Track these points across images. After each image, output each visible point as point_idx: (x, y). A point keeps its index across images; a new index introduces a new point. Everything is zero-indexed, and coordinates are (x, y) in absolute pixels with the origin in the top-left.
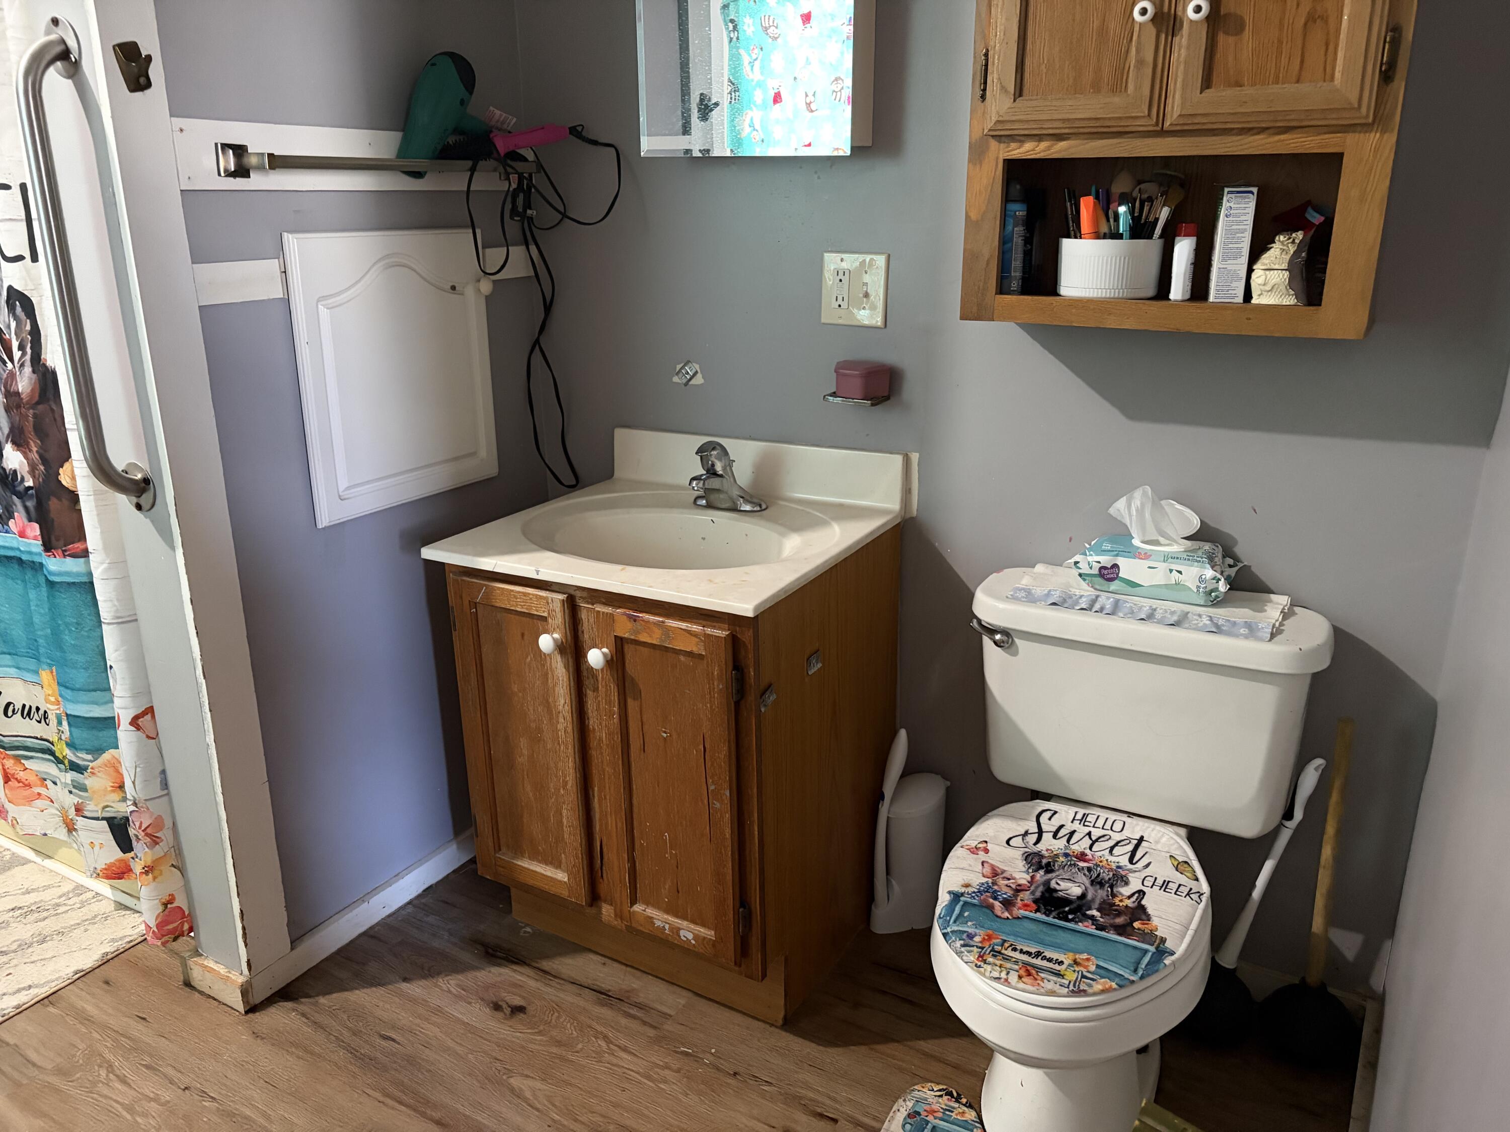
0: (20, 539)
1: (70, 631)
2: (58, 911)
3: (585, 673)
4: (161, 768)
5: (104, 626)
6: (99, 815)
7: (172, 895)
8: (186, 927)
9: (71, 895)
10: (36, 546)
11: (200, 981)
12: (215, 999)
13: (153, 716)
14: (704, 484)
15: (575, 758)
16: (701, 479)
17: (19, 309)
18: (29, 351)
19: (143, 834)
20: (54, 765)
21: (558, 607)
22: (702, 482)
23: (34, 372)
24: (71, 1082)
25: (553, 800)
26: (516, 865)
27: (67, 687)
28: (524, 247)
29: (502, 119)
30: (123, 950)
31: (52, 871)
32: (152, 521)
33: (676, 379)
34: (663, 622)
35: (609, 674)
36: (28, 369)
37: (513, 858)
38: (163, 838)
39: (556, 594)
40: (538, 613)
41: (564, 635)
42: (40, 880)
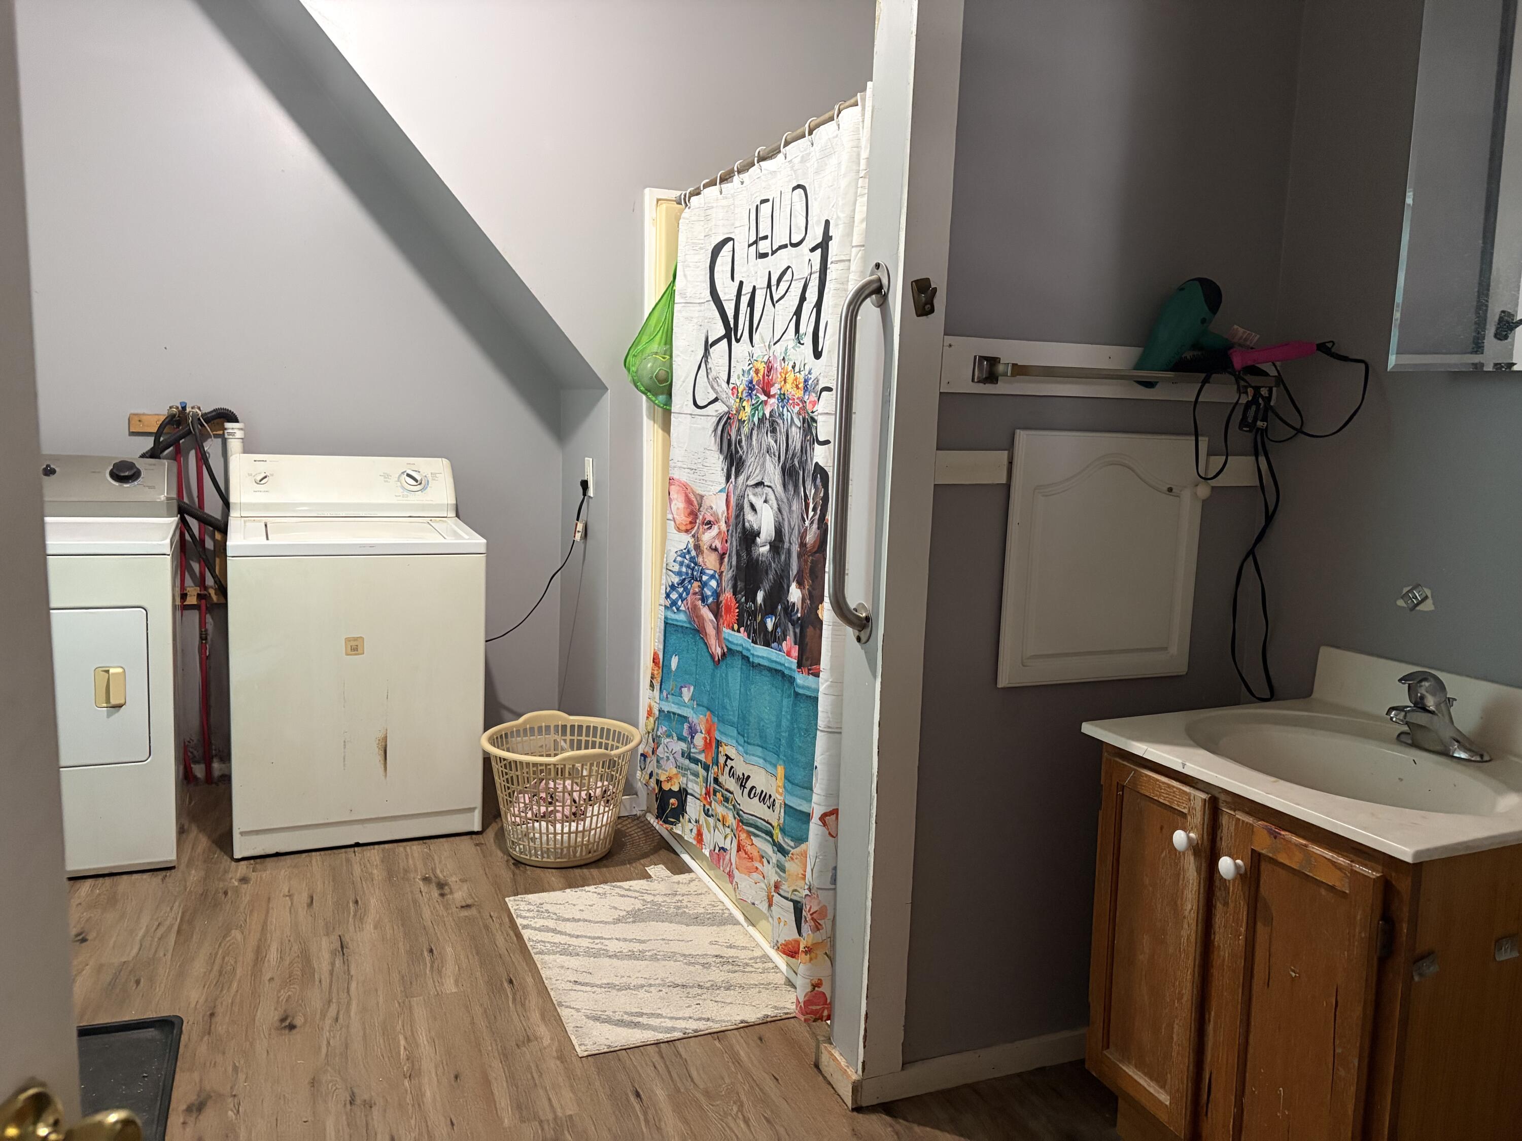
0: (787, 657)
1: (800, 735)
2: (746, 970)
3: (1217, 883)
4: (834, 865)
5: (818, 732)
6: (789, 895)
7: (820, 980)
8: (826, 1013)
9: (758, 960)
10: (792, 663)
11: (826, 1066)
12: (833, 1088)
13: (837, 818)
14: (1405, 716)
15: (1194, 971)
16: (1403, 711)
17: (818, 480)
18: (818, 512)
19: (810, 917)
20: (770, 846)
21: (1198, 805)
22: (1403, 713)
23: (818, 528)
24: (712, 1105)
25: (1167, 1011)
26: (1121, 1068)
27: (789, 781)
28: (1254, 458)
29: (1244, 337)
30: (779, 1018)
31: (751, 936)
32: (866, 653)
33: (1401, 603)
34: (1306, 846)
35: (1240, 888)
36: (815, 526)
37: (1120, 1061)
38: (824, 926)
39: (1202, 793)
40: (1179, 809)
41: (1201, 836)
42: (741, 941)
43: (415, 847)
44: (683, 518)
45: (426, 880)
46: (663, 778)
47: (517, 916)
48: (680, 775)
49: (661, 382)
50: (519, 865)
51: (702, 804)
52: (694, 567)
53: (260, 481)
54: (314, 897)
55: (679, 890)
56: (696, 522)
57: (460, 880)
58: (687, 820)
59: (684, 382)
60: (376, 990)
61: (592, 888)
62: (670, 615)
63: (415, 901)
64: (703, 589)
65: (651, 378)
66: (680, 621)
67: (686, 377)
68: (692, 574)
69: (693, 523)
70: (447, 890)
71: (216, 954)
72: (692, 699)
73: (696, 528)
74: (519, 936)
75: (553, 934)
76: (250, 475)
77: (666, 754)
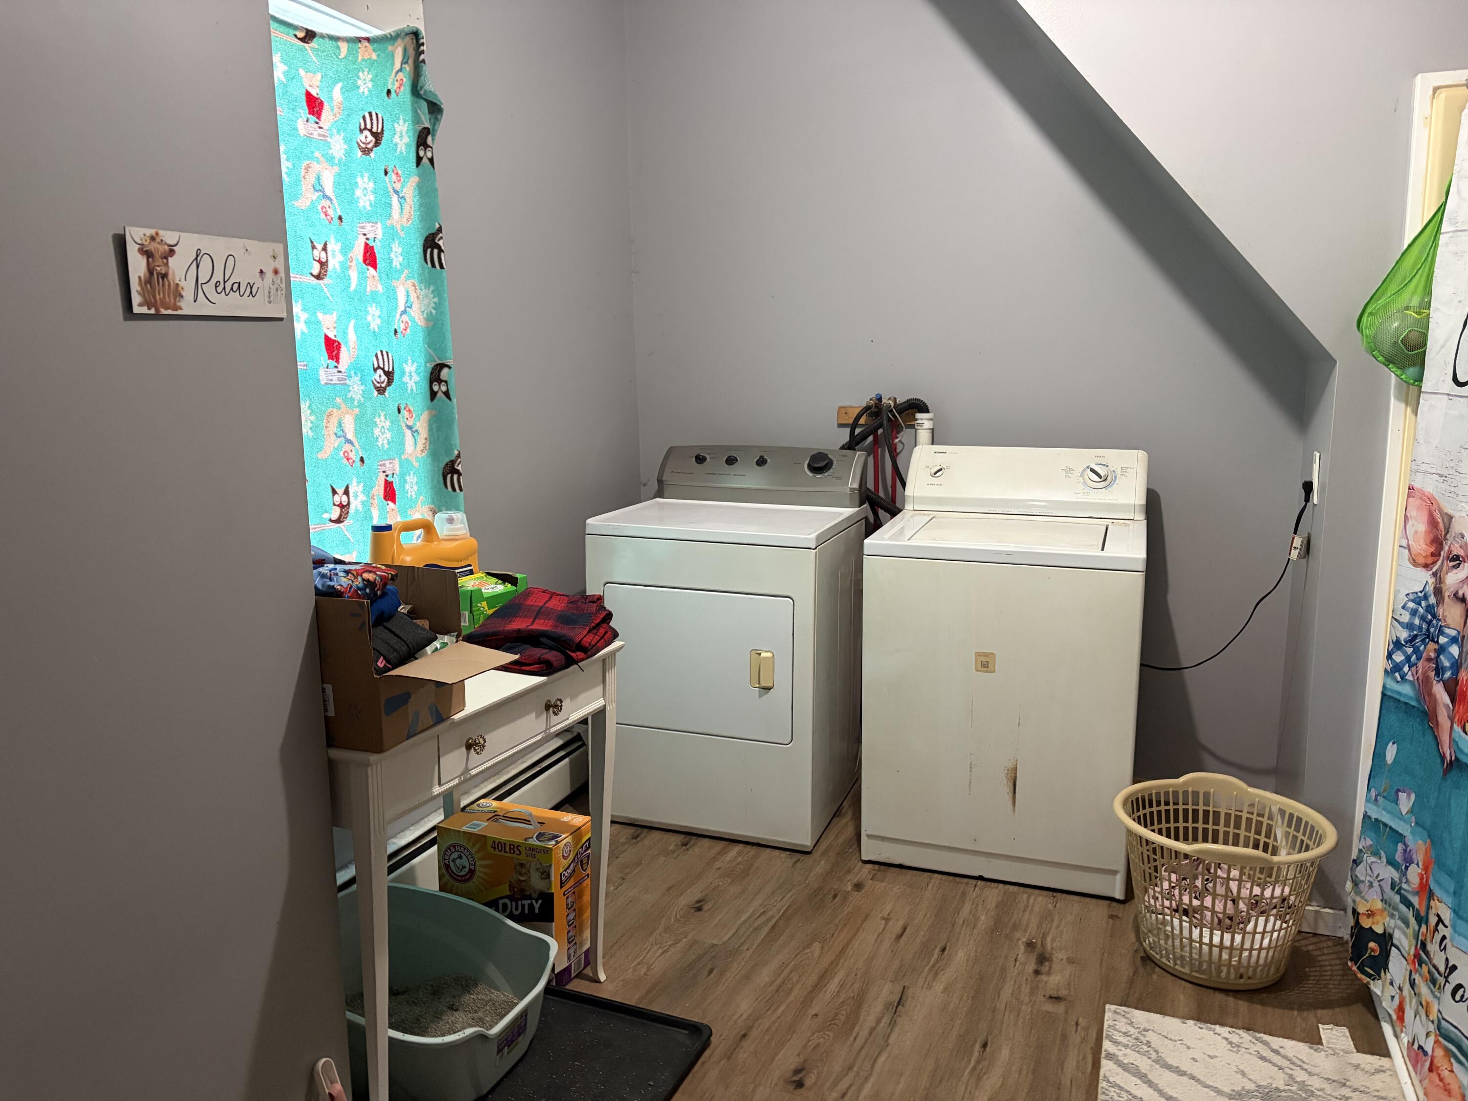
43: (1040, 898)
44: (1422, 547)
45: (1030, 945)
46: (1361, 909)
47: (1106, 1038)
48: (1386, 913)
49: (1411, 348)
50: (1148, 962)
51: (1408, 968)
52: (1431, 621)
53: (935, 473)
54: (908, 930)
55: (1352, 1078)
56: (1440, 555)
57: (1068, 959)
58: (1388, 981)
59: (1442, 347)
60: (901, 1075)
61: (1224, 1031)
62: (1391, 684)
63: (1003, 970)
64: (1438, 656)
65: (1395, 343)
66: (1405, 695)
67: (1447, 340)
68: (1428, 630)
69: (1436, 555)
70: (1045, 968)
71: (788, 965)
72: (1411, 811)
73: (1439, 563)
74: (1096, 1065)
75: (1139, 1082)
76: (927, 467)
77: (1368, 878)
